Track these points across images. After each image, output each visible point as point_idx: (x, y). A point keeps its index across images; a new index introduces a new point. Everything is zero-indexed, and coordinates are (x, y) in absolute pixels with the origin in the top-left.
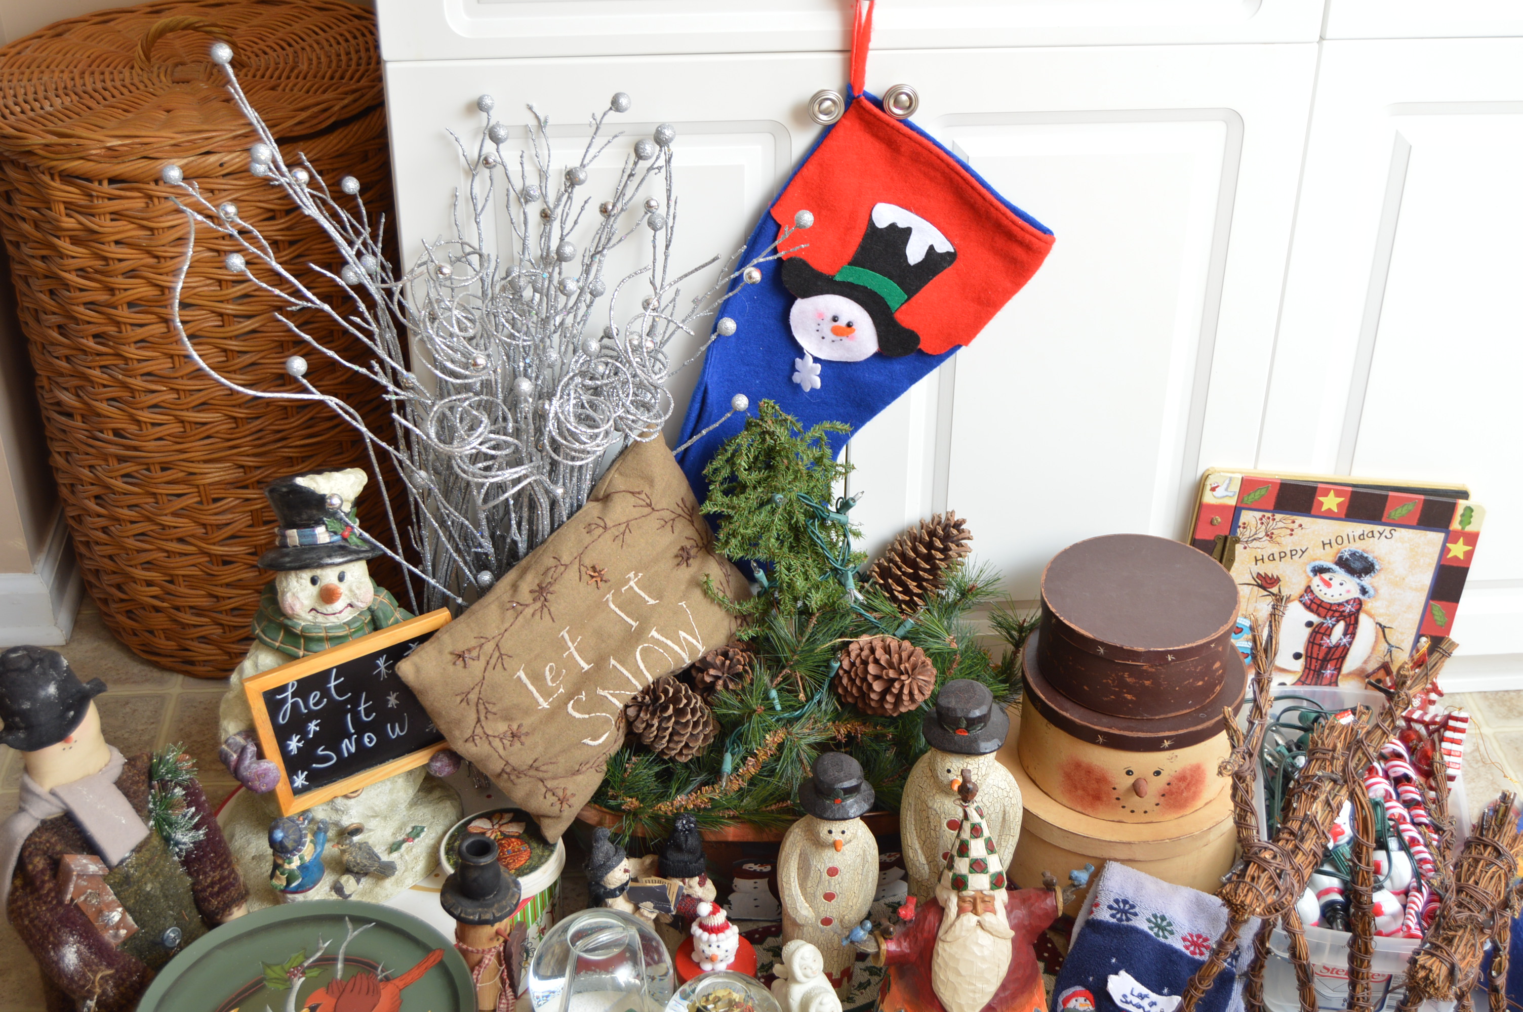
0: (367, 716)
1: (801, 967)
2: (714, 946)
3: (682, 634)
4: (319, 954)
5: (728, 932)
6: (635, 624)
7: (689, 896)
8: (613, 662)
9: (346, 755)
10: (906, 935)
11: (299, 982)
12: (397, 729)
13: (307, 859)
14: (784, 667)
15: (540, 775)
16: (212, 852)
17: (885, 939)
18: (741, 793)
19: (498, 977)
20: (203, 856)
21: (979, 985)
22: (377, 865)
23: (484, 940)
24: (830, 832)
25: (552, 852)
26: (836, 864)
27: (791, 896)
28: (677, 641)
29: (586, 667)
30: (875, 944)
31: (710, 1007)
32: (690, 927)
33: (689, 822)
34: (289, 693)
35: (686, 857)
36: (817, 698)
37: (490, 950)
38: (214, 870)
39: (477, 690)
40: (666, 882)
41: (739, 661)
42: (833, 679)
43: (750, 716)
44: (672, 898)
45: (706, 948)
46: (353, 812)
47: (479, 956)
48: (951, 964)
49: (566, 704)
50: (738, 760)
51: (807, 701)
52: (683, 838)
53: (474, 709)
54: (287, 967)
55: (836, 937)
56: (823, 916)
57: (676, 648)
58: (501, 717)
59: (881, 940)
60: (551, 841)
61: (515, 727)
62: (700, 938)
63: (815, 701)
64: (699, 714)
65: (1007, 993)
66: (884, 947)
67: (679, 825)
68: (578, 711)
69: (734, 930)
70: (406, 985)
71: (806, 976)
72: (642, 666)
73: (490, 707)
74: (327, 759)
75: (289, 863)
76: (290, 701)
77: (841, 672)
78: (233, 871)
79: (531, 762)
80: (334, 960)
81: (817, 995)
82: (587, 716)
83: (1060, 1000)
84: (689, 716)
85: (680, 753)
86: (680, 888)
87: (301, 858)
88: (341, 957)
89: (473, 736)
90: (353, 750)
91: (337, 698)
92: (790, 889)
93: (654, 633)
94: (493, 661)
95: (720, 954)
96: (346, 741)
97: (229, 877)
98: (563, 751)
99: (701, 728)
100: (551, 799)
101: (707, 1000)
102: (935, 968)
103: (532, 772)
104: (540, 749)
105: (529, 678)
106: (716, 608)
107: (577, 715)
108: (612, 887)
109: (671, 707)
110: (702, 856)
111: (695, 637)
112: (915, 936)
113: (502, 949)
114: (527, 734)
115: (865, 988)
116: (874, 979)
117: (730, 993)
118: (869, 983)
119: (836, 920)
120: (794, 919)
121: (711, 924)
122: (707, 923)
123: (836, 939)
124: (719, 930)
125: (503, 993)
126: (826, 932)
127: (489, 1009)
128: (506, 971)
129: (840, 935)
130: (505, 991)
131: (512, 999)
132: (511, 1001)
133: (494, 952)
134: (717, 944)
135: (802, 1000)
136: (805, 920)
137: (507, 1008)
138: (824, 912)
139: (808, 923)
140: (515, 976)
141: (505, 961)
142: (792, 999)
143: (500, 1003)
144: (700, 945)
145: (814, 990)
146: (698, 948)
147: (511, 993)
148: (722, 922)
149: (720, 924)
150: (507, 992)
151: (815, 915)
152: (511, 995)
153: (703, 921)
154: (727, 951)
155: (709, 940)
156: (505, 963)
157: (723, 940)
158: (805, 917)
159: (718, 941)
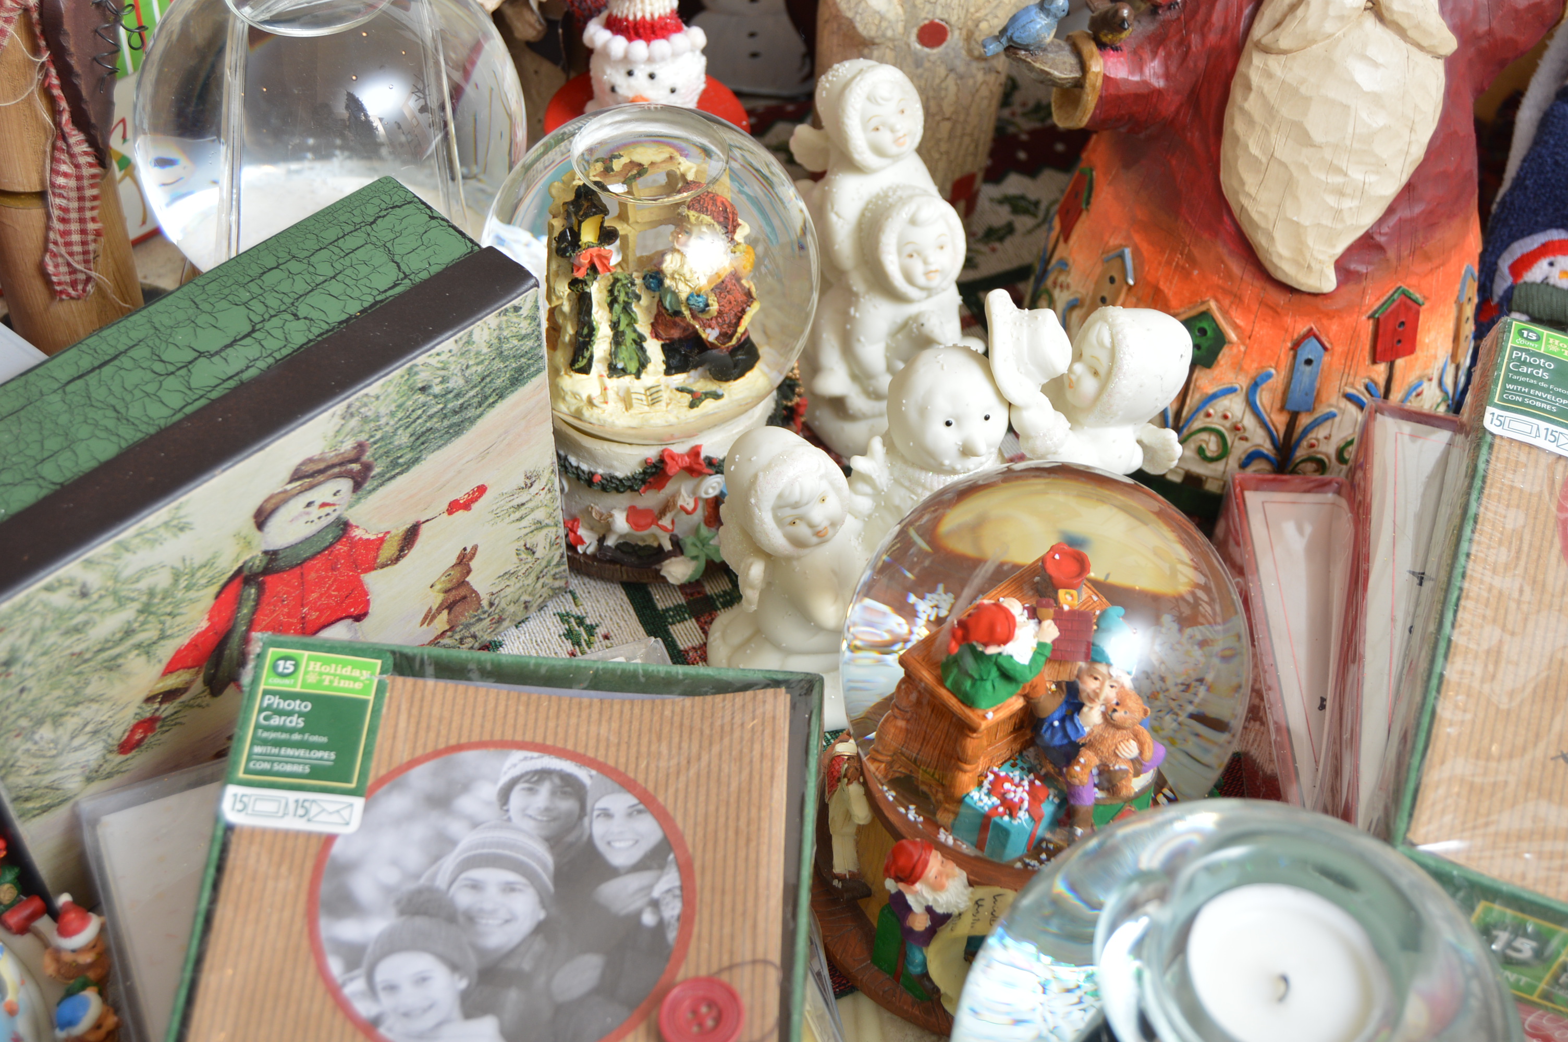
1: (865, 123)
2: (641, 73)
10: (1157, 41)
17: (1102, 46)
19: (34, 88)
21: (1357, 174)
30: (1071, 60)
31: (617, 188)
48: (1285, 111)
55: (951, 84)
56: (926, 15)
59: (1090, 48)
62: (605, 54)
65: (1418, 209)
66: (1098, 66)
71: (879, 151)
81: (903, 201)
83: (1505, 263)
101: (608, 170)
102: (1236, 124)
112: (1184, 42)
115: (1001, 239)
116: (1023, 222)
117: (671, 158)
118: (1009, 229)
119: (957, 33)
120: (851, 23)
121: (635, 16)
122: (625, 12)
123: (952, 89)
124: (654, 32)
125: (60, 143)
126: (927, 65)
127: (28, 190)
128: (53, 71)
129: (961, 77)
130: (64, 137)
131: (91, 165)
132: (87, 172)
133: (13, 10)
134: (649, 69)
135: (863, 215)
136: (879, 26)
137: (79, 189)
138: (928, 6)
139: (884, 35)
140: (84, 93)
141: (46, 40)
142: (837, 214)
143: (54, 172)
144: (604, 73)
145: (895, 191)
146: (600, 81)
147: (85, 147)
148: (662, 12)
149: (656, 16)
150: (72, 140)
151: (905, 12)
152: (86, 153)
153: (615, 12)
154: (673, 91)
155: (626, 59)
156: (48, 46)
157: (663, 59)
158: (878, 17)
159: (650, 60)
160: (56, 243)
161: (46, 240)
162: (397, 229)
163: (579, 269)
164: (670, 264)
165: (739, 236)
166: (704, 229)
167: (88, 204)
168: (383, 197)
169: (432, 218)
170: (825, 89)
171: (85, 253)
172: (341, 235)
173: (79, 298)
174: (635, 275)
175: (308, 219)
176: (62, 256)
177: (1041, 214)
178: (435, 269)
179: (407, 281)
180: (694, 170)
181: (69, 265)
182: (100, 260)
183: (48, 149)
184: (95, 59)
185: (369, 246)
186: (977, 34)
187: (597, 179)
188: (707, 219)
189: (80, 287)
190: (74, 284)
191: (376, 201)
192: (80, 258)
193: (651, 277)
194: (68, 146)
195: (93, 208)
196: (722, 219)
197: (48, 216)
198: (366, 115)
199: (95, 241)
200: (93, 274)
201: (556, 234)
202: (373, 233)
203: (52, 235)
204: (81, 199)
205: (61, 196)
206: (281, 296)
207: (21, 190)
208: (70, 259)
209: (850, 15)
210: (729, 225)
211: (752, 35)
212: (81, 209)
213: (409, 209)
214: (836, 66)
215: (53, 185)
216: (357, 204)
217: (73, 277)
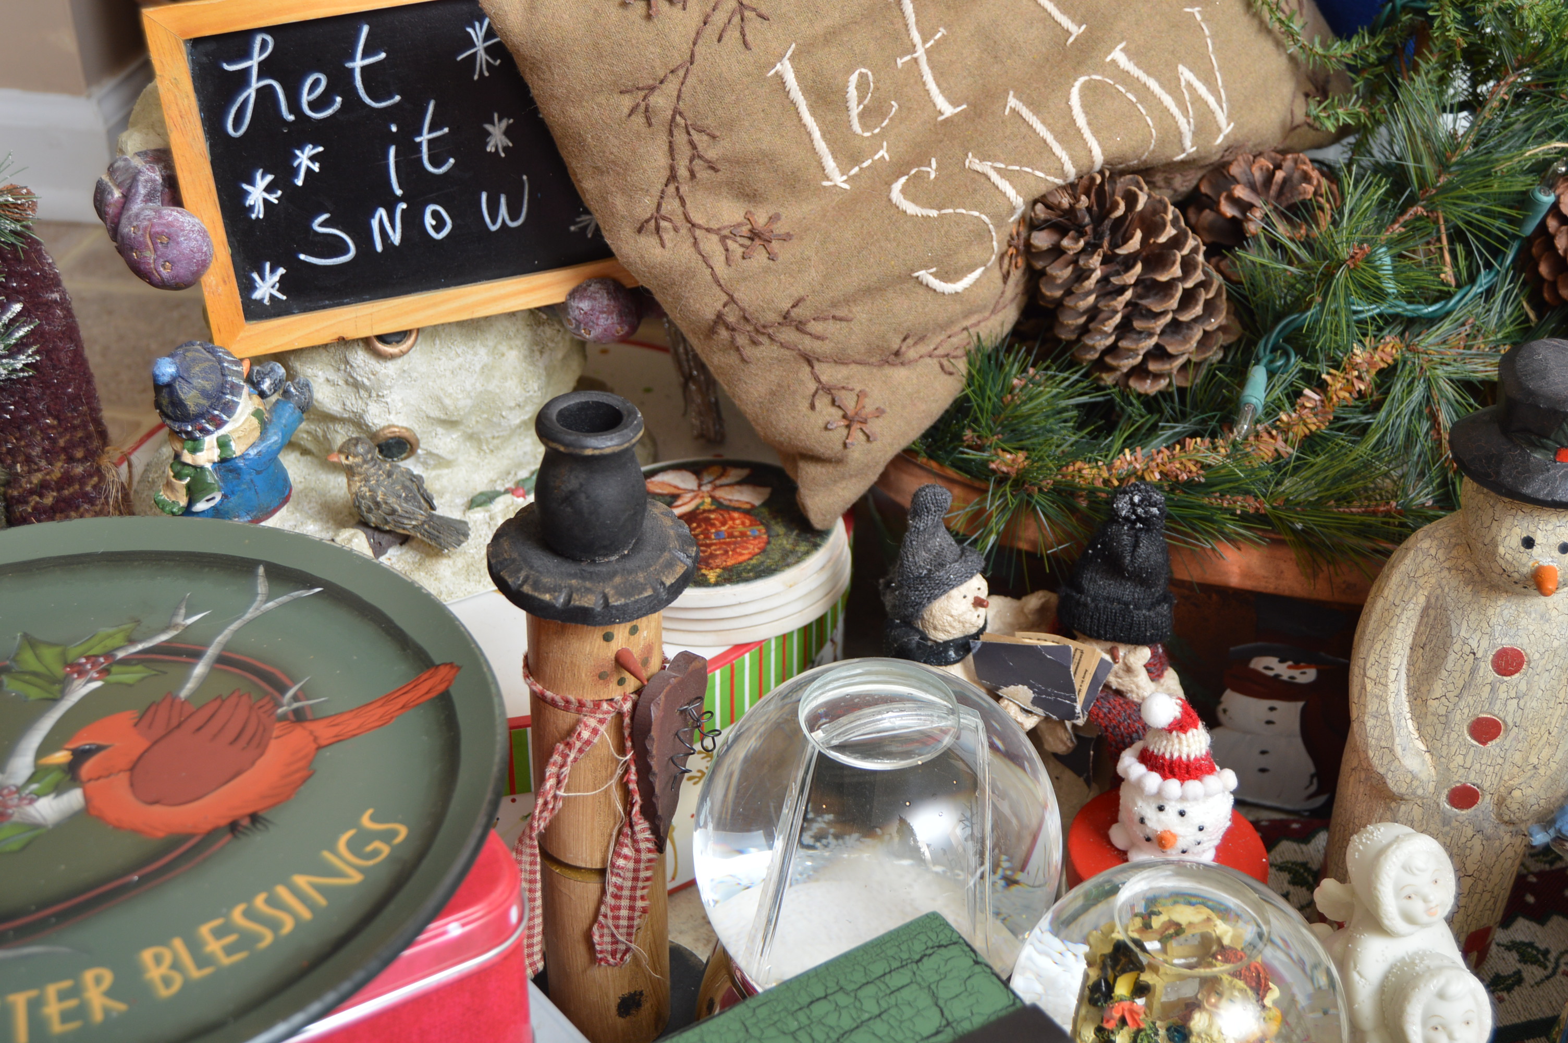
0: (436, 163)
1: (1398, 890)
2: (1172, 810)
3: (1186, 74)
4: (164, 637)
5: (1212, 781)
6: (1076, 30)
7: (1119, 693)
8: (1012, 102)
9: (379, 248)
11: (82, 689)
12: (503, 211)
13: (237, 448)
14: (1412, 201)
15: (807, 343)
16: (50, 414)
18: (1279, 465)
19: (613, 782)
20: (26, 420)
22: (421, 515)
23: (585, 673)
24: (1529, 543)
25: (816, 546)
26: (1521, 642)
27: (1383, 716)
28: (1172, 86)
29: (948, 110)
31: (1152, 945)
32: (1116, 758)
33: (1147, 501)
34: (254, 63)
35: (1128, 592)
36: (1484, 280)
37: (597, 705)
38: (50, 454)
39: (671, 86)
40: (1072, 644)
41: (1306, 178)
42: (1529, 240)
43: (1328, 276)
44: (1082, 685)
45: (1148, 810)
46: (395, 397)
47: (570, 717)
49: (889, 184)
50: (1277, 392)
51: (1459, 286)
52: (1126, 540)
53: (662, 139)
54: (73, 653)
55: (1477, 843)
56: (1458, 779)
57: (1168, 101)
58: (730, 184)
60: (816, 521)
61: (761, 219)
62: (1138, 786)
63: (1476, 289)
64: (1198, 276)
67: (1123, 506)
68: (915, 200)
69: (1228, 779)
70: (339, 739)
71: (1409, 919)
72: (1081, 120)
73: (701, 140)
74: (335, 247)
75: (194, 451)
76: (255, 84)
77: (1552, 224)
78: (98, 472)
79: (786, 305)
80: (196, 655)
82: (934, 213)
84: (1177, 271)
85: (1140, 371)
86: (1104, 667)
87: (223, 444)
88: (212, 652)
89: (658, 216)
90: (396, 238)
91: (367, 100)
92: (1383, 699)
93: (1118, 55)
94: (719, 18)
95: (1184, 833)
96: (382, 212)
97: (82, 480)
98: (869, 291)
99: (1198, 310)
100: (826, 412)
101: (1147, 926)
103: (788, 335)
104: (813, 275)
105: (805, 91)
106: (1268, 46)
107: (911, 209)
108: (941, 637)
109: (1138, 235)
110: (1165, 598)
111: (1214, 92)
113: (627, 707)
114: (786, 238)
115: (1509, 989)
116: (1532, 973)
117: (1209, 919)
118: (1518, 979)
119: (1488, 797)
120: (1382, 779)
121: (1172, 756)
122: (1162, 750)
123: (1478, 848)
124: (1188, 772)
125: (627, 830)
126: (1454, 824)
127: (589, 866)
128: (633, 769)
129: (1488, 839)
130: (631, 826)
131: (650, 851)
132: (645, 856)
133: (608, 712)
134: (1180, 807)
135: (1386, 977)
136: (1410, 785)
137: (636, 870)
138: (1462, 771)
139: (1414, 793)
140: (657, 790)
141: (632, 741)
142: (1359, 973)
143: (617, 854)
144: (1136, 805)
145: (1422, 960)
146: (1130, 811)
147: (647, 834)
148: (1199, 755)
149: (1192, 757)
150: (637, 828)
151: (1437, 773)
152: (647, 840)
153: (1151, 748)
154: (1201, 829)
155: (1159, 794)
156: (633, 746)
157: (1196, 799)
158: (1410, 776)
159: (1183, 798)
160: (605, 916)
161: (597, 910)
162: (942, 970)
163: (1108, 1021)
164: (1198, 1022)
165: (1268, 1001)
166: (1236, 993)
167: (640, 884)
168: (930, 934)
169: (977, 962)
170: (1359, 850)
171: (630, 927)
172: (887, 970)
173: (616, 964)
174: (1158, 1024)
175: (857, 949)
176: (608, 927)
177: (1551, 966)
178: (978, 1021)
179: (949, 1029)
180: (1230, 934)
181: (613, 935)
182: (641, 934)
183: (615, 833)
184: (672, 759)
185: (914, 986)
186: (1509, 800)
187: (1136, 936)
188: (1241, 984)
189: (618, 956)
190: (613, 954)
191: (923, 938)
192: (624, 930)
193: (1176, 1030)
194: (633, 833)
195: (644, 888)
196: (1254, 984)
197: (603, 892)
198: (915, 841)
199: (640, 917)
200: (633, 946)
201: (1090, 983)
202: (918, 973)
203: (603, 909)
204: (636, 879)
205: (618, 875)
206: (827, 1030)
207: (583, 865)
208: (615, 932)
209: (1382, 771)
210: (1259, 988)
211: (1263, 752)
212: (633, 888)
213: (954, 951)
214: (1370, 828)
215: (613, 865)
216: (904, 938)
217: (615, 947)
